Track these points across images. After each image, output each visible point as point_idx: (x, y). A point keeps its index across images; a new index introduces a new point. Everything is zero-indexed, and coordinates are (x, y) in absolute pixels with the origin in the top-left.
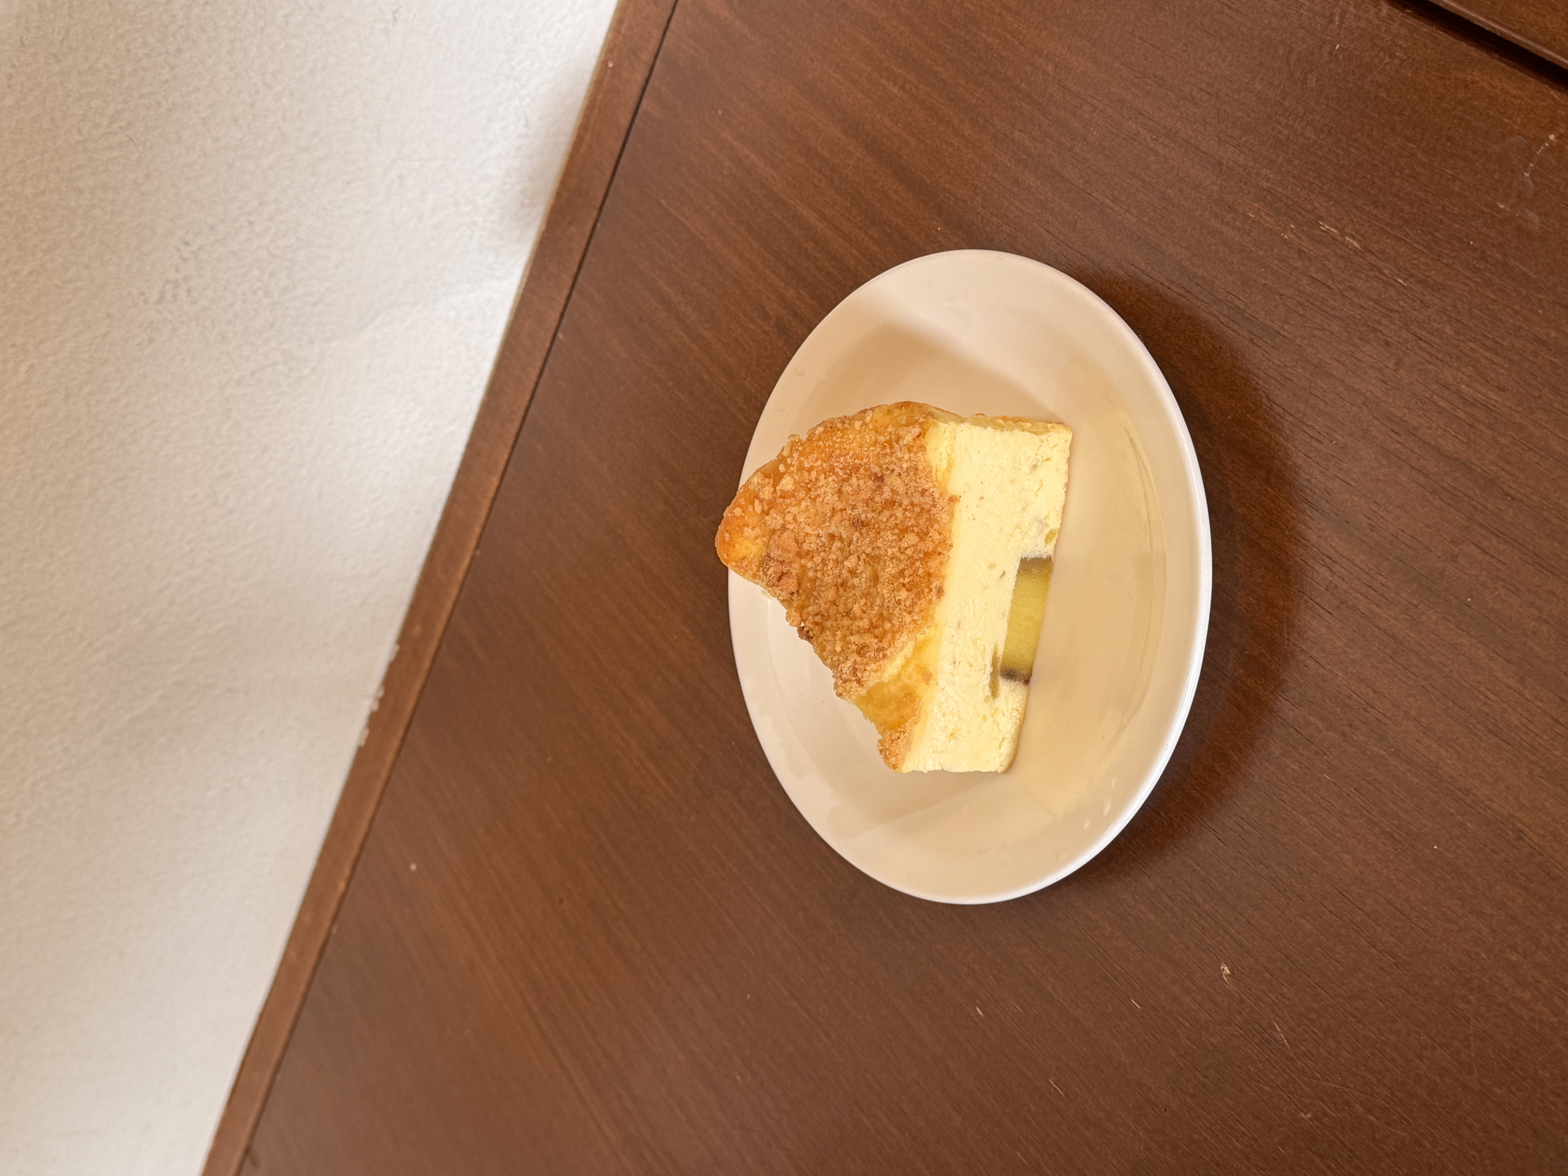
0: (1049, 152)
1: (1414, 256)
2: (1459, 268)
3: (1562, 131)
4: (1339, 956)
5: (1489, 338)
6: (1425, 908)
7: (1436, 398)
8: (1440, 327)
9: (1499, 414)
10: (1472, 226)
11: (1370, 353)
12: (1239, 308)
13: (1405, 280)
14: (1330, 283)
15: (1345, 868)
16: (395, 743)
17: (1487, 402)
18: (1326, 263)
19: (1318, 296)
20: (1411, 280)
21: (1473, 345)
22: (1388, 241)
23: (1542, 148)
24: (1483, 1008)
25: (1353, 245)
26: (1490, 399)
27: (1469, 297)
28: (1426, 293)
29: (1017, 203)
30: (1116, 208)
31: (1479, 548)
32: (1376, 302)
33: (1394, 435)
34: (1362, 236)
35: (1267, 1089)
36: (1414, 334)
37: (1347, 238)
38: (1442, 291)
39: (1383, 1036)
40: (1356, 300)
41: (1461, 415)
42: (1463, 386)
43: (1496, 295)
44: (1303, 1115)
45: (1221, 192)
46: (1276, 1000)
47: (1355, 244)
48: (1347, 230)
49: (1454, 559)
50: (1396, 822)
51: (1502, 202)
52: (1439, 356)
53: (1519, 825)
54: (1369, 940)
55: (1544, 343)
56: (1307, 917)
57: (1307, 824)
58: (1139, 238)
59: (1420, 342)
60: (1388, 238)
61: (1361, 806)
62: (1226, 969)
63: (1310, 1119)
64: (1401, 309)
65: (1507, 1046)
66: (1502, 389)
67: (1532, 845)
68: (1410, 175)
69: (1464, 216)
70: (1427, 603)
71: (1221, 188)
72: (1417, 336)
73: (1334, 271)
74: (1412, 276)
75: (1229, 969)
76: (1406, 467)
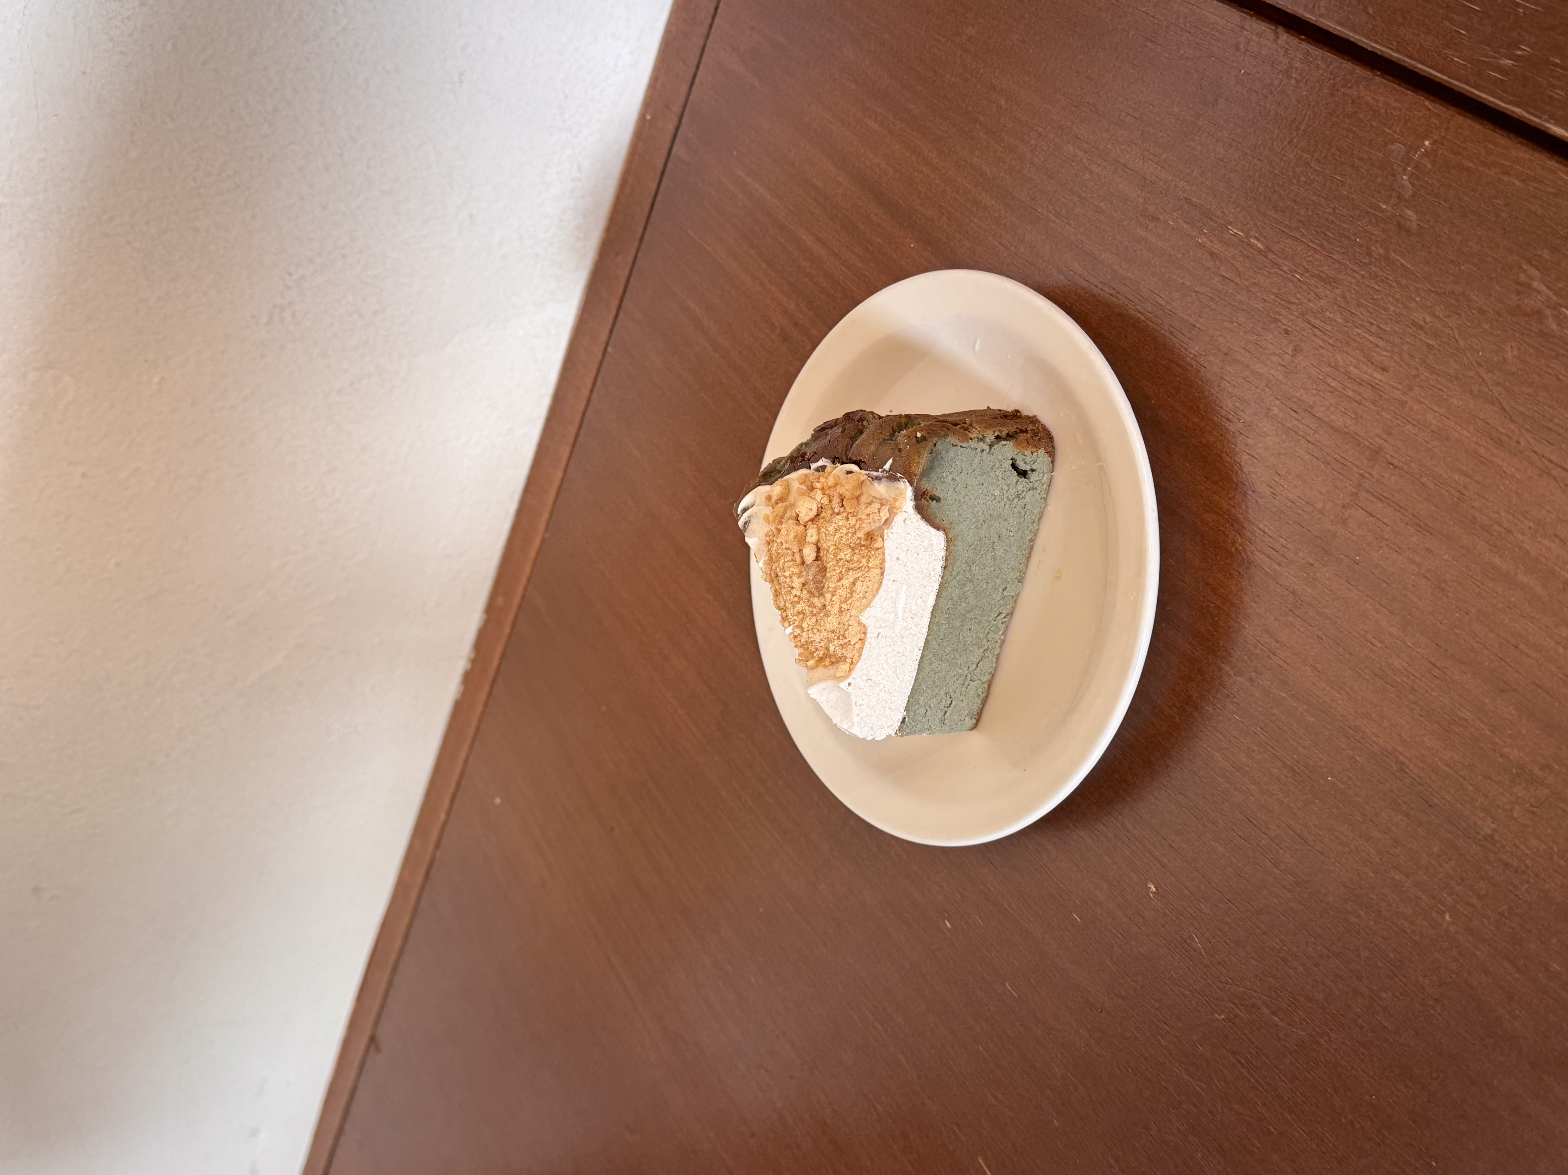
0: (1002, 175)
1: (1309, 253)
2: (1347, 263)
3: (1435, 138)
4: (1247, 876)
5: (1374, 324)
6: (1321, 833)
7: (1329, 380)
8: (1331, 316)
9: (1383, 392)
10: (1359, 225)
11: (1271, 341)
12: (1161, 305)
13: (1301, 275)
14: (1237, 280)
15: (1251, 798)
16: (483, 696)
17: (1372, 381)
18: (1234, 262)
19: (1227, 292)
20: (1307, 275)
21: (1359, 331)
22: (1287, 241)
23: (1418, 153)
24: (1371, 922)
25: (1257, 246)
26: (1376, 379)
27: (1356, 287)
28: (1319, 286)
29: (976, 220)
30: (1058, 221)
31: (1366, 511)
32: (1276, 295)
33: (1293, 413)
34: (1265, 238)
35: (1188, 993)
36: (1309, 323)
37: (1252, 240)
38: (1333, 284)
39: (1285, 946)
40: (1259, 294)
41: (1351, 394)
42: (1352, 368)
43: (1379, 286)
44: (1217, 1015)
45: (1146, 203)
46: (1194, 914)
47: (1259, 245)
48: (1252, 233)
49: (1345, 522)
50: (1295, 756)
51: (1384, 203)
52: (1331, 341)
53: (1402, 758)
54: (1272, 861)
55: (1421, 328)
56: (1220, 841)
57: (1220, 759)
58: (1077, 247)
59: (1314, 330)
60: (1287, 238)
61: (1266, 743)
62: (1152, 887)
63: (1224, 1020)
64: (1297, 301)
65: (1392, 955)
66: (1385, 370)
67: (1413, 776)
68: (1305, 183)
69: (1352, 217)
70: (1321, 561)
71: (1145, 200)
72: (1312, 325)
73: (1241, 269)
74: (1307, 271)
75: (1155, 887)
76: (1303, 441)
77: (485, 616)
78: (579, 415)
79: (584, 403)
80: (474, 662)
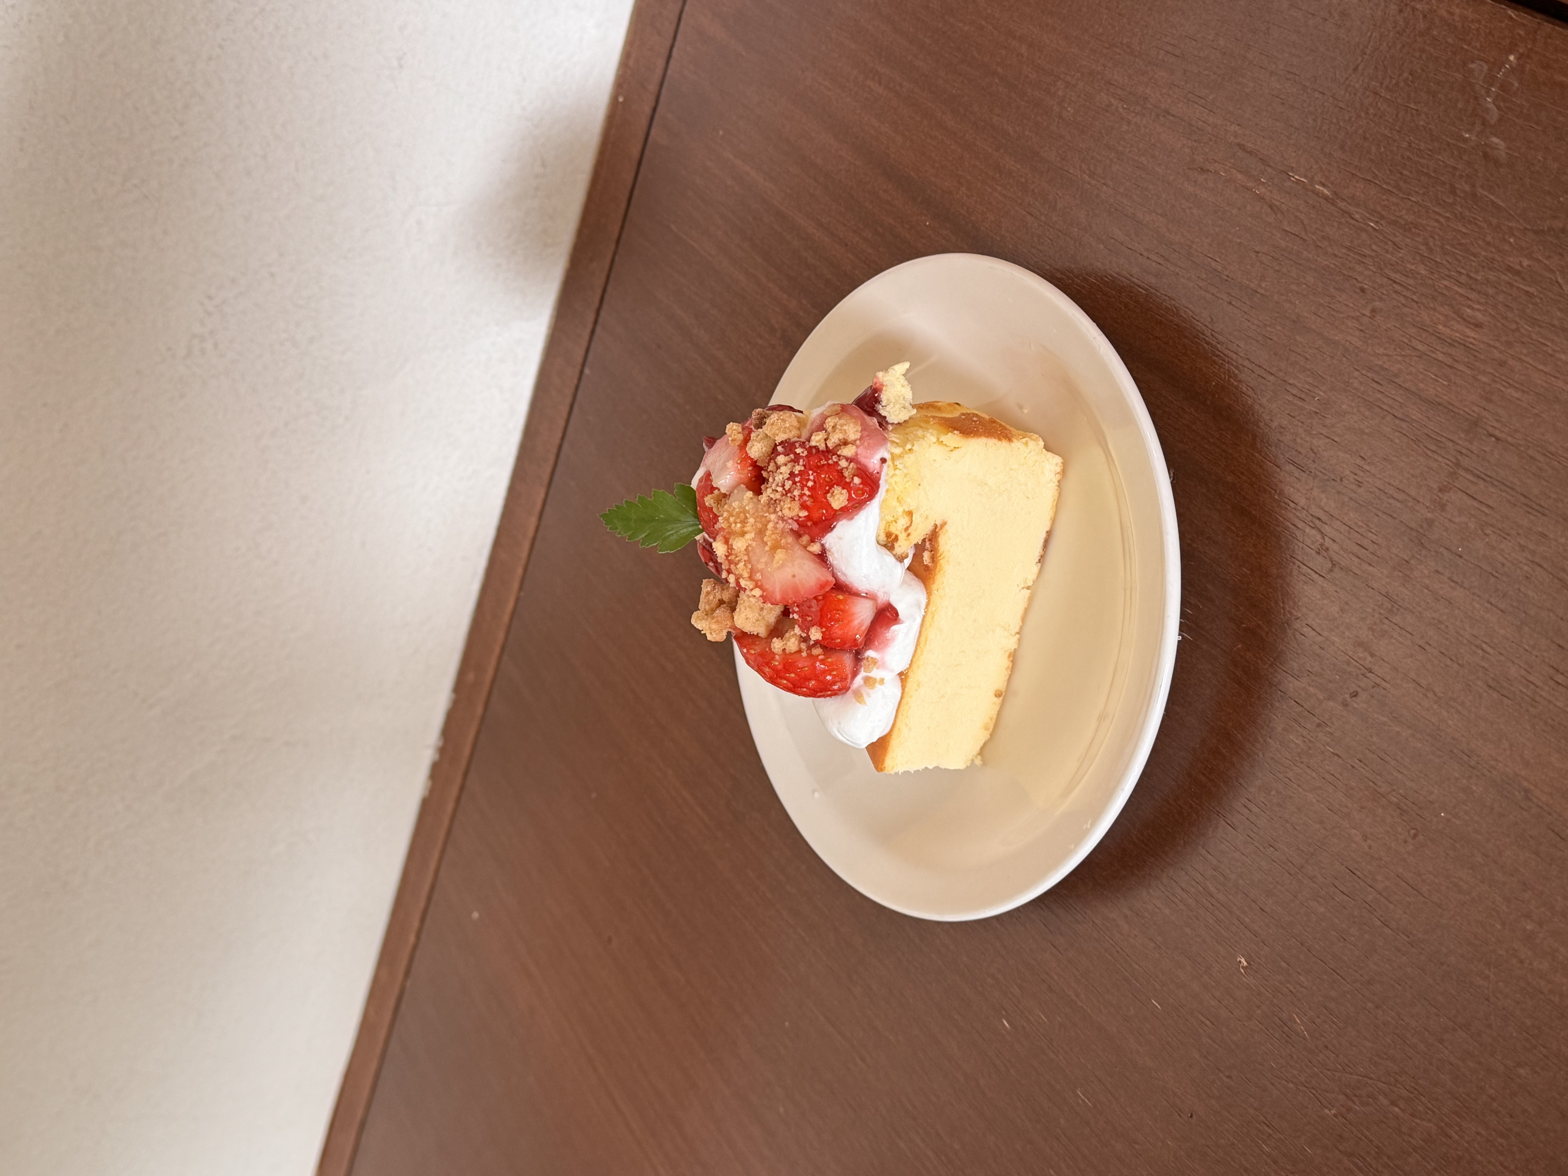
0: (1027, 133)
1: (1384, 197)
2: (1429, 204)
3: (1521, 50)
4: (1353, 939)
5: (1462, 273)
6: (1436, 881)
7: (1415, 343)
8: (1413, 267)
9: (1477, 351)
10: (1440, 160)
11: (1346, 302)
12: (1216, 270)
13: (1377, 223)
14: (1303, 235)
15: (1353, 845)
17: (1465, 340)
18: (1298, 214)
19: (1292, 249)
20: (1382, 222)
21: (1446, 283)
22: (1358, 185)
23: (1503, 70)
24: (1501, 984)
25: (1323, 193)
26: (1468, 337)
27: (1441, 233)
28: (1397, 234)
29: (999, 188)
30: (1093, 182)
31: (1467, 493)
32: (1349, 249)
33: (1375, 385)
34: (1332, 183)
35: (1291, 1085)
36: (1388, 278)
37: (1317, 187)
38: (1413, 230)
39: (1403, 1020)
40: (1329, 250)
41: (1441, 357)
42: (1440, 327)
43: (1467, 228)
44: (1327, 1111)
45: (1193, 154)
46: (1294, 991)
47: (1326, 191)
48: (1316, 179)
49: (1443, 507)
50: (1401, 791)
51: (1468, 131)
52: (1415, 297)
53: (1526, 784)
54: (1382, 919)
55: (1518, 273)
56: (1320, 899)
57: (1314, 800)
58: (1117, 210)
59: (1394, 285)
60: (1357, 182)
61: (1366, 777)
62: (1243, 960)
63: (1335, 1115)
64: (1373, 254)
65: (1528, 1022)
66: (1478, 325)
67: (1540, 804)
68: (1375, 115)
69: (1430, 150)
70: (1419, 557)
71: (1192, 149)
72: (1392, 280)
73: (1306, 221)
74: (1382, 217)
75: (1246, 961)
76: (1389, 418)
77: (453, 696)
78: (554, 450)
79: (559, 434)
80: (442, 751)
